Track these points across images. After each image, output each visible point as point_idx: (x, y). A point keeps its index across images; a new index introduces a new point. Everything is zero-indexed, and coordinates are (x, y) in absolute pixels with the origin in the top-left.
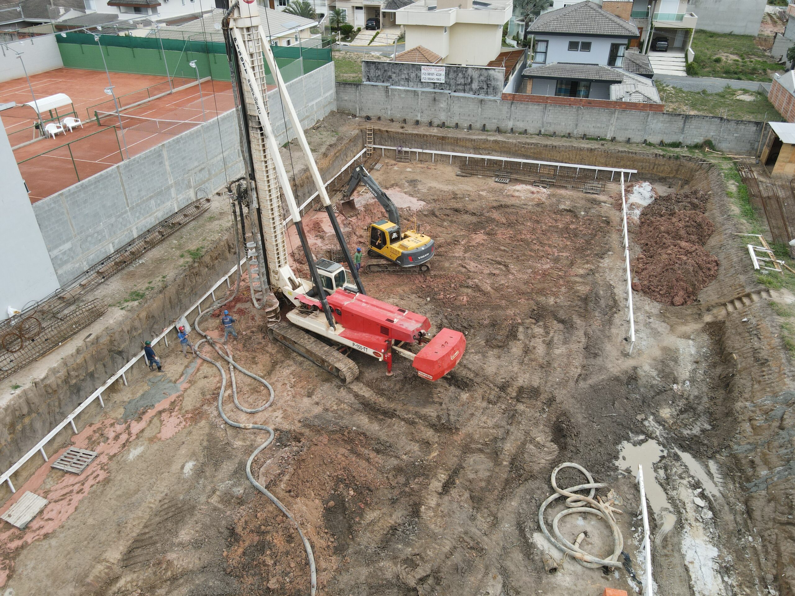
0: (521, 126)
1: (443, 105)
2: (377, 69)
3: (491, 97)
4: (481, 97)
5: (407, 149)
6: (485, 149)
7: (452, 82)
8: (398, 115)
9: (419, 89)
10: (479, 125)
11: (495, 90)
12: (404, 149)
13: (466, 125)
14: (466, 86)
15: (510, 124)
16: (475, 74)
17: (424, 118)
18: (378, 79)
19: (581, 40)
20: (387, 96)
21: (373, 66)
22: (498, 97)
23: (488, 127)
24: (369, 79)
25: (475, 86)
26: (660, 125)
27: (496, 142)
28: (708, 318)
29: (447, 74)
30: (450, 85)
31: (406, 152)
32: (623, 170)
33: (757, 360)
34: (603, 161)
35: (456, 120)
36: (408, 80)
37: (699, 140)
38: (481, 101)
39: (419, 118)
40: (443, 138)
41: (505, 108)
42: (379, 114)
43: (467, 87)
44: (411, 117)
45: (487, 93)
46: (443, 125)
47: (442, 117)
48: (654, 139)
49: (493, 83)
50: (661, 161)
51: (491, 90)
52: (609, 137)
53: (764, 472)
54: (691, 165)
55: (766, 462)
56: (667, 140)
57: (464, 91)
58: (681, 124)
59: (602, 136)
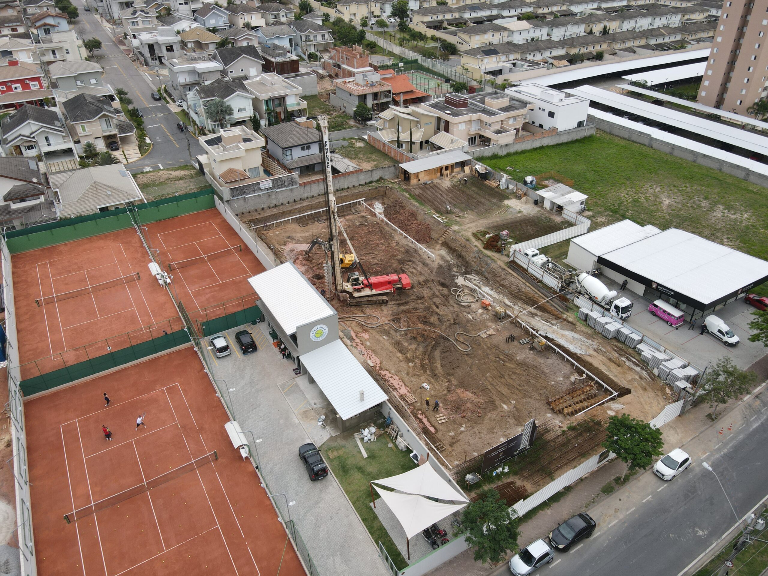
0: (310, 194)
1: (274, 197)
2: (238, 190)
3: (294, 187)
4: (290, 188)
5: (269, 223)
6: (303, 210)
7: (276, 185)
8: (252, 208)
9: (261, 193)
10: (292, 200)
11: (296, 183)
12: (268, 224)
13: (286, 202)
14: (283, 185)
15: (306, 195)
16: (286, 179)
17: (265, 206)
18: (238, 195)
19: (305, 146)
20: (245, 201)
21: (235, 190)
22: (298, 186)
23: (296, 200)
24: (234, 196)
25: (286, 184)
26: (363, 177)
27: (307, 205)
28: (440, 242)
29: (273, 183)
30: (275, 187)
31: (269, 225)
32: (361, 200)
33: (463, 247)
34: (352, 198)
35: (281, 201)
36: (254, 191)
37: (378, 178)
39: (263, 207)
40: (284, 212)
41: (302, 189)
42: (242, 211)
44: (259, 207)
45: (292, 185)
46: (276, 206)
47: (274, 202)
48: (363, 183)
49: (294, 180)
50: (372, 191)
51: (294, 183)
52: (346, 187)
53: (484, 269)
54: (382, 189)
55: (483, 267)
56: (367, 181)
57: (282, 187)
58: (370, 174)
59: (343, 187)
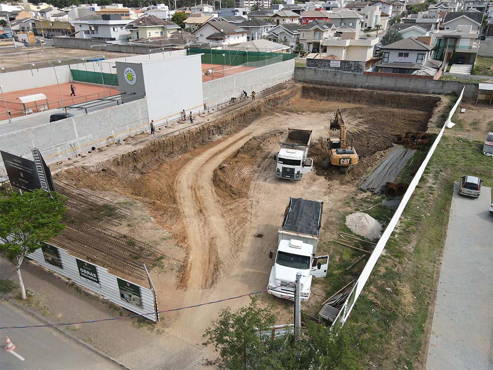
0: (371, 85)
1: (339, 76)
2: (312, 62)
3: (359, 73)
4: (355, 73)
7: (343, 67)
8: (319, 80)
9: (329, 70)
11: (361, 70)
15: (367, 84)
16: (353, 64)
18: (312, 66)
19: (404, 52)
20: (316, 73)
21: (310, 61)
22: (362, 73)
23: (357, 85)
24: (308, 66)
25: (352, 68)
26: (432, 85)
29: (341, 64)
35: (343, 83)
36: (324, 66)
38: (355, 75)
39: (328, 82)
41: (365, 78)
42: (312, 80)
43: (349, 69)
45: (357, 72)
47: (338, 81)
49: (360, 67)
51: (359, 70)
52: (410, 90)
57: (348, 71)
58: (441, 84)
